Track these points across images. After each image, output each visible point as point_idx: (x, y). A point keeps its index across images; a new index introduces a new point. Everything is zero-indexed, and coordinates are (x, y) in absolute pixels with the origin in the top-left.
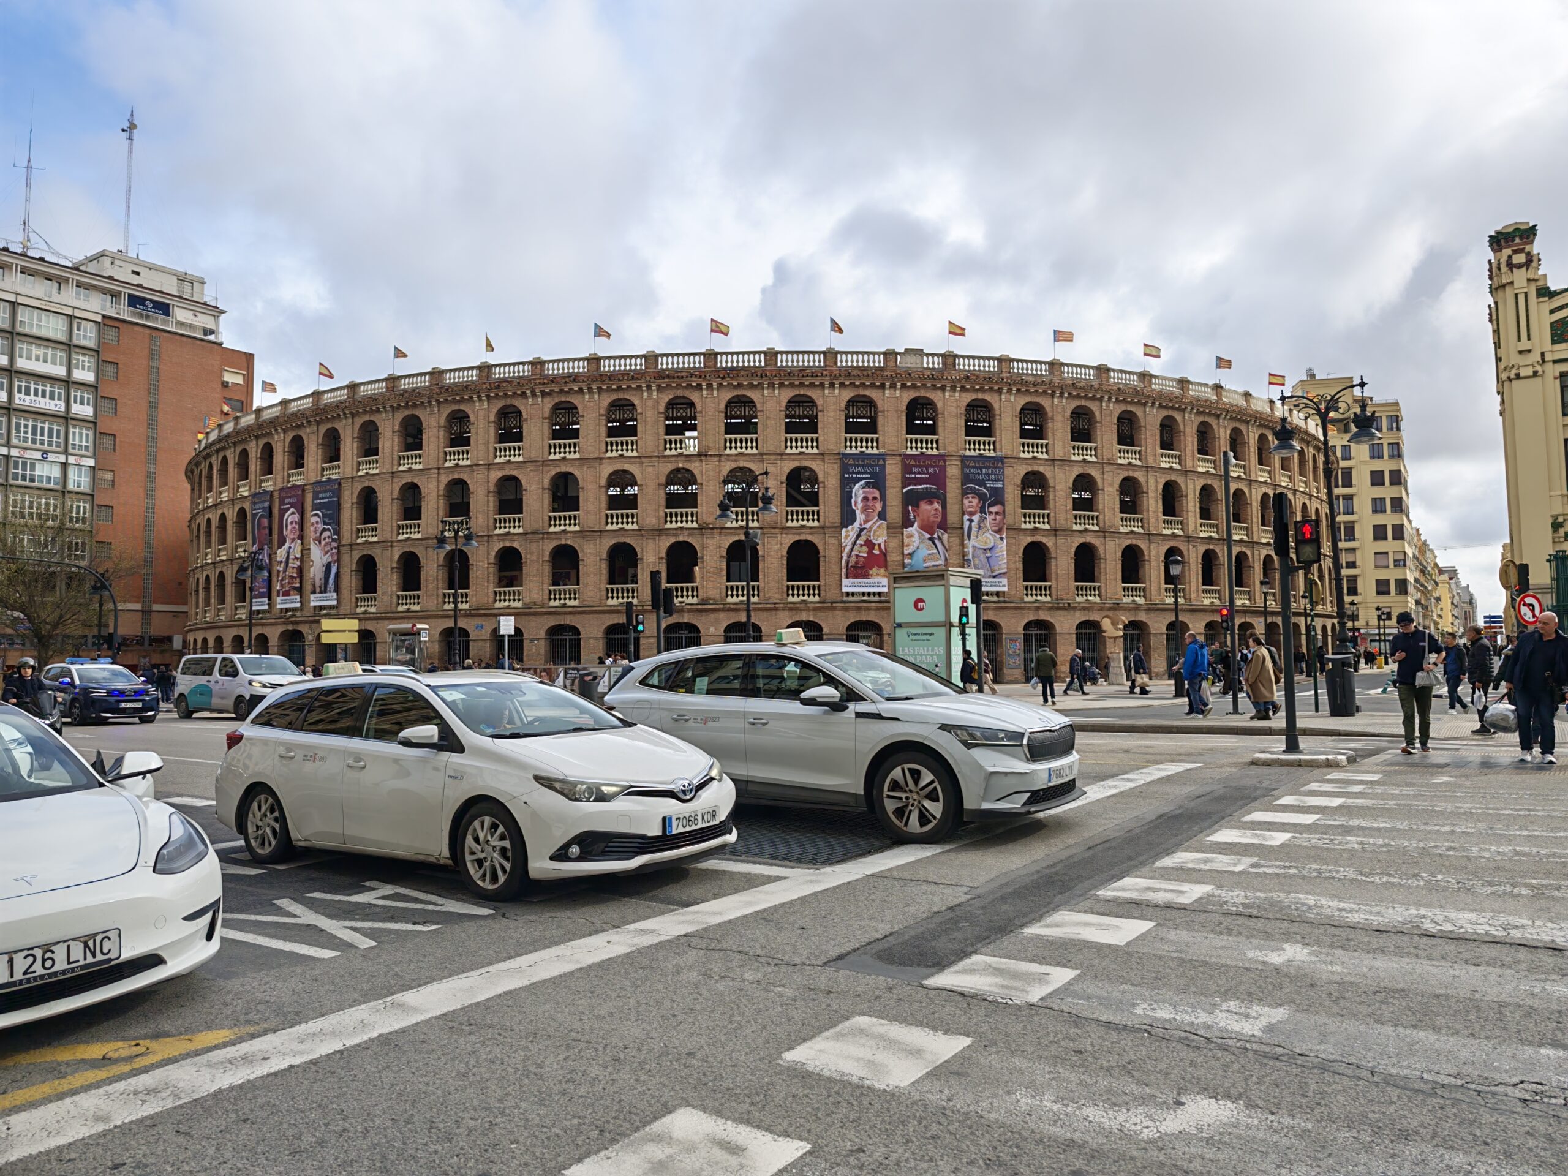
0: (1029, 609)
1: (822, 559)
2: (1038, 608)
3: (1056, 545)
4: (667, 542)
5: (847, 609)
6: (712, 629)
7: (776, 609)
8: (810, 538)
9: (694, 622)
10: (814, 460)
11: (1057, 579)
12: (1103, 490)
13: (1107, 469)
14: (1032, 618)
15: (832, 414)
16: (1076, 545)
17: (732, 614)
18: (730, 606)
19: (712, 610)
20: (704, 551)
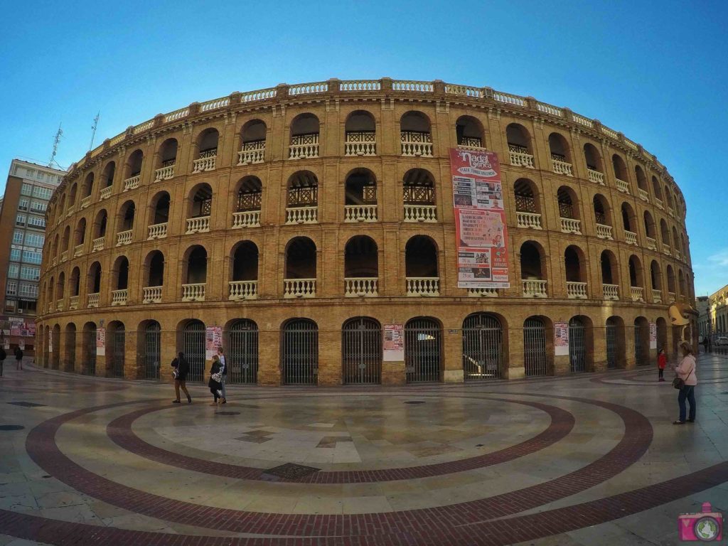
1: (380, 254)
3: (587, 249)
4: (232, 242)
5: (406, 304)
6: (269, 325)
7: (333, 305)
8: (368, 233)
9: (253, 318)
10: (372, 162)
11: (590, 280)
12: (612, 209)
14: (574, 314)
15: (388, 124)
16: (601, 251)
17: (287, 310)
18: (287, 302)
19: (270, 306)
20: (264, 249)
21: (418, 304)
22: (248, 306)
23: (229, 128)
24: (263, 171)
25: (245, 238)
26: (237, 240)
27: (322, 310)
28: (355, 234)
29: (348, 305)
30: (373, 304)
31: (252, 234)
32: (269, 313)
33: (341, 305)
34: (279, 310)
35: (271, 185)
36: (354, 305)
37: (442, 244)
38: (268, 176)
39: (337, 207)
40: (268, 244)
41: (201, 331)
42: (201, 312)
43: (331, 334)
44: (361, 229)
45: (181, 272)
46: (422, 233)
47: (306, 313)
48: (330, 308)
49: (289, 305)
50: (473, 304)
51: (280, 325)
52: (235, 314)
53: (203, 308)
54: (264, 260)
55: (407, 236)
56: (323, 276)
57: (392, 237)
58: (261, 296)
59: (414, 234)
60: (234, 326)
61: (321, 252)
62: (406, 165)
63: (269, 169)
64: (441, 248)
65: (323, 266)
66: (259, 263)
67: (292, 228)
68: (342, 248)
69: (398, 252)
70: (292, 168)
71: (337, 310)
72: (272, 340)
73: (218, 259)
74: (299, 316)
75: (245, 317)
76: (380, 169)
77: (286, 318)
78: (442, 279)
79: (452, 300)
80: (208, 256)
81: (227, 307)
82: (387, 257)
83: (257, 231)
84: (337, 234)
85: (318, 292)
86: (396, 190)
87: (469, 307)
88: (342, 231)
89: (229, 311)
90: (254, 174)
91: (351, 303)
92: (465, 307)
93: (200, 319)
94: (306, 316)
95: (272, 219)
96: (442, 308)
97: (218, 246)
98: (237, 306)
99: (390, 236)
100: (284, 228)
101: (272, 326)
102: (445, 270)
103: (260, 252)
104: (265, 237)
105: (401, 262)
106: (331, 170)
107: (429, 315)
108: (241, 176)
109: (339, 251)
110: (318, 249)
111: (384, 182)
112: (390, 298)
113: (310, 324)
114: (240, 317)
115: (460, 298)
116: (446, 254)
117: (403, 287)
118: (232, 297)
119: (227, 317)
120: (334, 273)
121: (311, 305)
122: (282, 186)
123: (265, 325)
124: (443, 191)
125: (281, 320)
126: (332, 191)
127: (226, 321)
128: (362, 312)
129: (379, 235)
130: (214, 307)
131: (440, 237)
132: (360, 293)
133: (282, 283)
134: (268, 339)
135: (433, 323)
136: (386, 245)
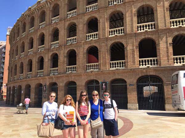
1: (99, 53)
4: (50, 54)
9: (56, 82)
17: (66, 78)
21: (114, 73)
22: (55, 78)
23: (48, 9)
24: (59, 25)
25: (54, 52)
26: (52, 53)
27: (78, 78)
28: (90, 45)
29: (87, 75)
30: (96, 74)
33: (84, 75)
34: (64, 78)
35: (61, 30)
37: (126, 44)
38: (60, 27)
39: (83, 35)
40: (61, 54)
41: (41, 88)
42: (41, 80)
43: (81, 87)
44: (92, 43)
45: (37, 66)
46: (117, 41)
48: (80, 76)
49: (68, 76)
51: (64, 84)
52: (51, 81)
54: (60, 60)
55: (110, 43)
57: (103, 45)
58: (59, 73)
59: (113, 42)
62: (110, 10)
64: (125, 46)
65: (78, 60)
66: (58, 61)
67: (68, 46)
68: (85, 51)
69: (106, 51)
70: (68, 22)
71: (83, 77)
73: (47, 61)
75: (54, 82)
76: (99, 15)
79: (130, 70)
80: (44, 60)
81: (49, 78)
82: (102, 54)
83: (58, 49)
84: (83, 47)
85: (77, 71)
87: (140, 73)
88: (85, 45)
90: (56, 26)
92: (138, 73)
93: (41, 83)
94: (72, 80)
95: (62, 43)
96: (126, 74)
97: (46, 55)
98: (52, 78)
99: (103, 44)
100: (66, 47)
101: (62, 84)
102: (127, 57)
103: (59, 57)
104: (60, 51)
105: (107, 55)
106: (81, 20)
107: (120, 78)
109: (84, 53)
110: (77, 53)
111: (100, 21)
112: (102, 71)
113: (74, 83)
116: (128, 49)
117: (109, 66)
118: (51, 74)
121: (74, 76)
122: (65, 30)
123: (60, 84)
125: (65, 82)
126: (81, 29)
127: (49, 83)
129: (99, 45)
131: (125, 42)
132: (92, 70)
133: (66, 68)
134: (61, 90)
135: (124, 81)
136: (101, 48)
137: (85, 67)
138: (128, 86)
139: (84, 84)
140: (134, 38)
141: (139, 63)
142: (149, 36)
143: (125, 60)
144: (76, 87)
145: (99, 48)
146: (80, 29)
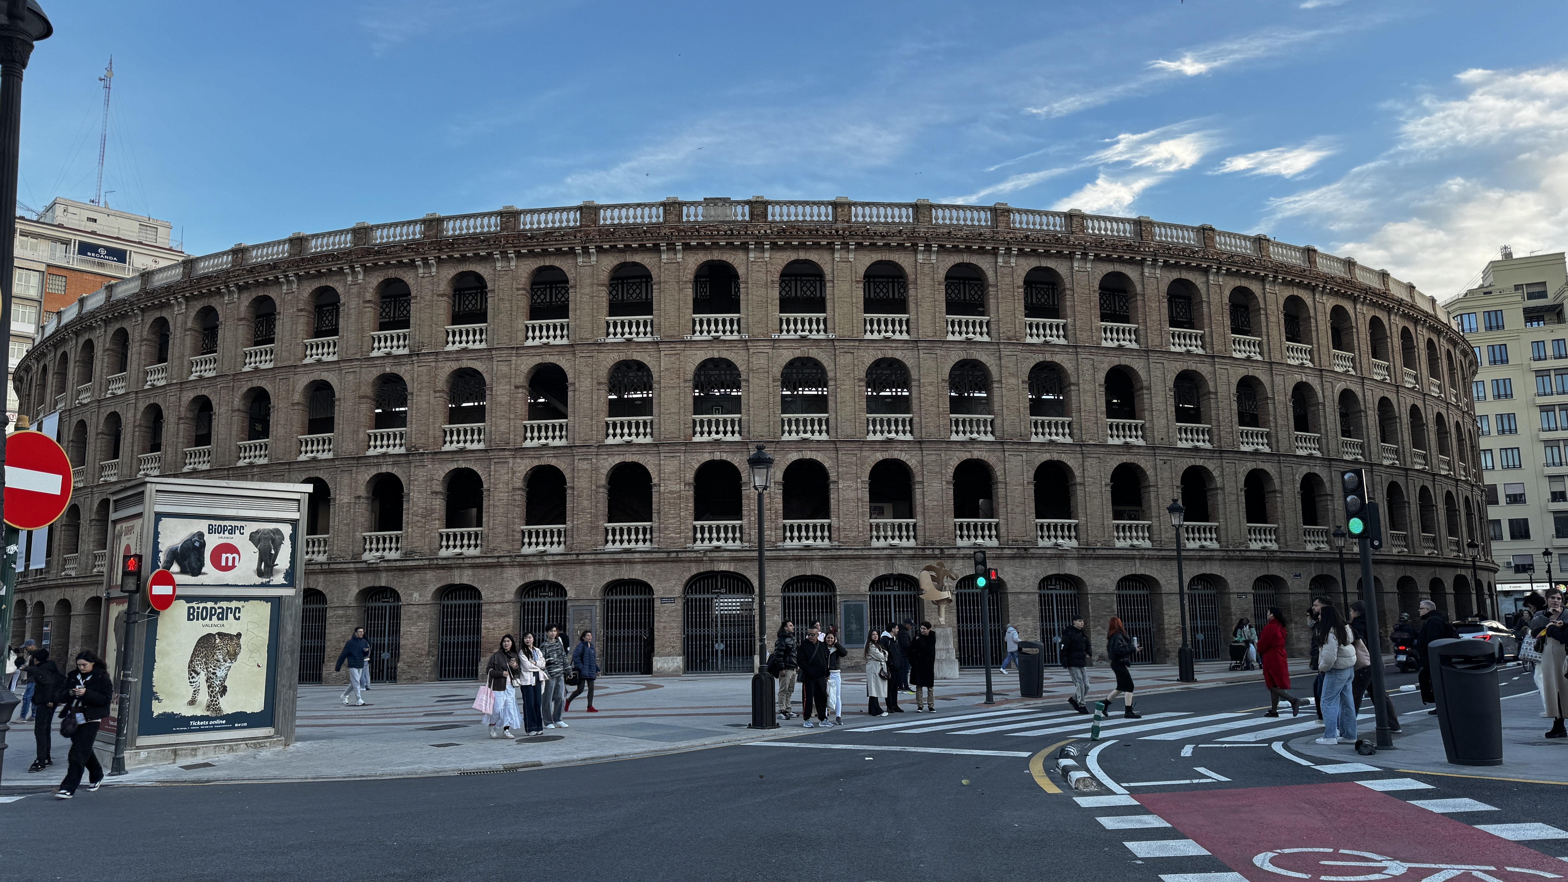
0: (877, 558)
1: (569, 492)
2: (891, 557)
3: (922, 463)
4: (366, 475)
5: (601, 563)
6: (416, 595)
7: (502, 566)
8: (553, 462)
9: (394, 585)
10: (561, 353)
11: (924, 513)
12: (1000, 382)
13: (1006, 351)
14: (882, 572)
15: (587, 290)
16: (955, 462)
17: (442, 573)
18: (440, 562)
19: (418, 568)
20: (412, 487)
21: (618, 562)
22: (388, 570)
23: (355, 290)
24: (408, 367)
25: (384, 470)
26: (374, 471)
27: (488, 573)
28: (536, 463)
29: (521, 565)
30: (555, 564)
31: (394, 464)
32: (416, 577)
33: (512, 566)
34: (430, 575)
35: (420, 390)
36: (530, 565)
37: (657, 473)
38: (416, 375)
39: (512, 424)
40: (416, 480)
41: (321, 606)
42: (321, 578)
43: (498, 607)
44: (543, 456)
46: (629, 458)
47: (465, 578)
48: (499, 570)
49: (443, 567)
50: (698, 561)
51: (430, 594)
52: (369, 581)
53: (323, 572)
54: (411, 502)
55: (608, 463)
56: (491, 524)
57: (585, 467)
58: (406, 554)
59: (618, 460)
60: (371, 597)
61: (489, 490)
62: (611, 355)
63: (416, 365)
64: (655, 481)
65: (491, 510)
66: (405, 507)
67: (449, 456)
68: (519, 482)
69: (594, 487)
70: (449, 363)
71: (509, 573)
72: (420, 616)
73: (346, 500)
74: (457, 582)
75: (383, 585)
76: (572, 363)
77: (440, 585)
78: (655, 525)
79: (664, 555)
80: (332, 496)
81: (358, 571)
82: (579, 496)
83: (402, 459)
85: (484, 548)
86: (595, 397)
87: (693, 565)
88: (519, 460)
89: (361, 575)
90: (396, 370)
91: (526, 563)
92: (687, 565)
93: (320, 588)
94: (465, 581)
95: (423, 441)
96: (652, 567)
97: (346, 480)
98: (372, 569)
99: (584, 465)
100: (439, 456)
101: (420, 596)
102: (659, 513)
103: (405, 491)
104: (412, 469)
105: (597, 502)
106: (504, 368)
107: (633, 577)
108: (376, 373)
109: (514, 489)
110: (485, 486)
111: (577, 385)
112: (578, 555)
113: (472, 592)
114: (377, 585)
115: (677, 552)
116: (662, 488)
117: (601, 538)
118: (367, 556)
119: (358, 586)
120: (506, 519)
121: (474, 566)
122: (435, 392)
123: (411, 595)
124: (662, 394)
125: (432, 588)
126: (503, 399)
127: (357, 591)
128: (541, 574)
129: (570, 465)
130: (341, 571)
131: (654, 464)
132: (541, 548)
133: (437, 535)
134: (415, 615)
135: (646, 588)
136: (578, 477)
137: (518, 536)
138: (657, 603)
139: (510, 596)
140: (682, 458)
141: (691, 534)
142: (725, 457)
143: (651, 521)
144: (480, 606)
145: (568, 477)
146: (499, 399)
